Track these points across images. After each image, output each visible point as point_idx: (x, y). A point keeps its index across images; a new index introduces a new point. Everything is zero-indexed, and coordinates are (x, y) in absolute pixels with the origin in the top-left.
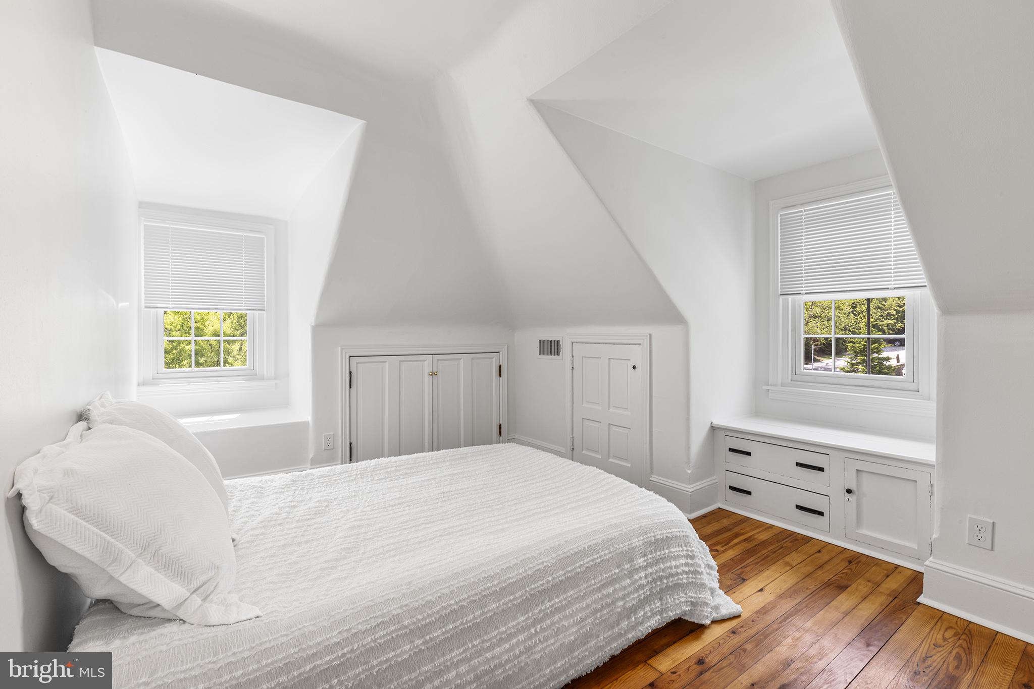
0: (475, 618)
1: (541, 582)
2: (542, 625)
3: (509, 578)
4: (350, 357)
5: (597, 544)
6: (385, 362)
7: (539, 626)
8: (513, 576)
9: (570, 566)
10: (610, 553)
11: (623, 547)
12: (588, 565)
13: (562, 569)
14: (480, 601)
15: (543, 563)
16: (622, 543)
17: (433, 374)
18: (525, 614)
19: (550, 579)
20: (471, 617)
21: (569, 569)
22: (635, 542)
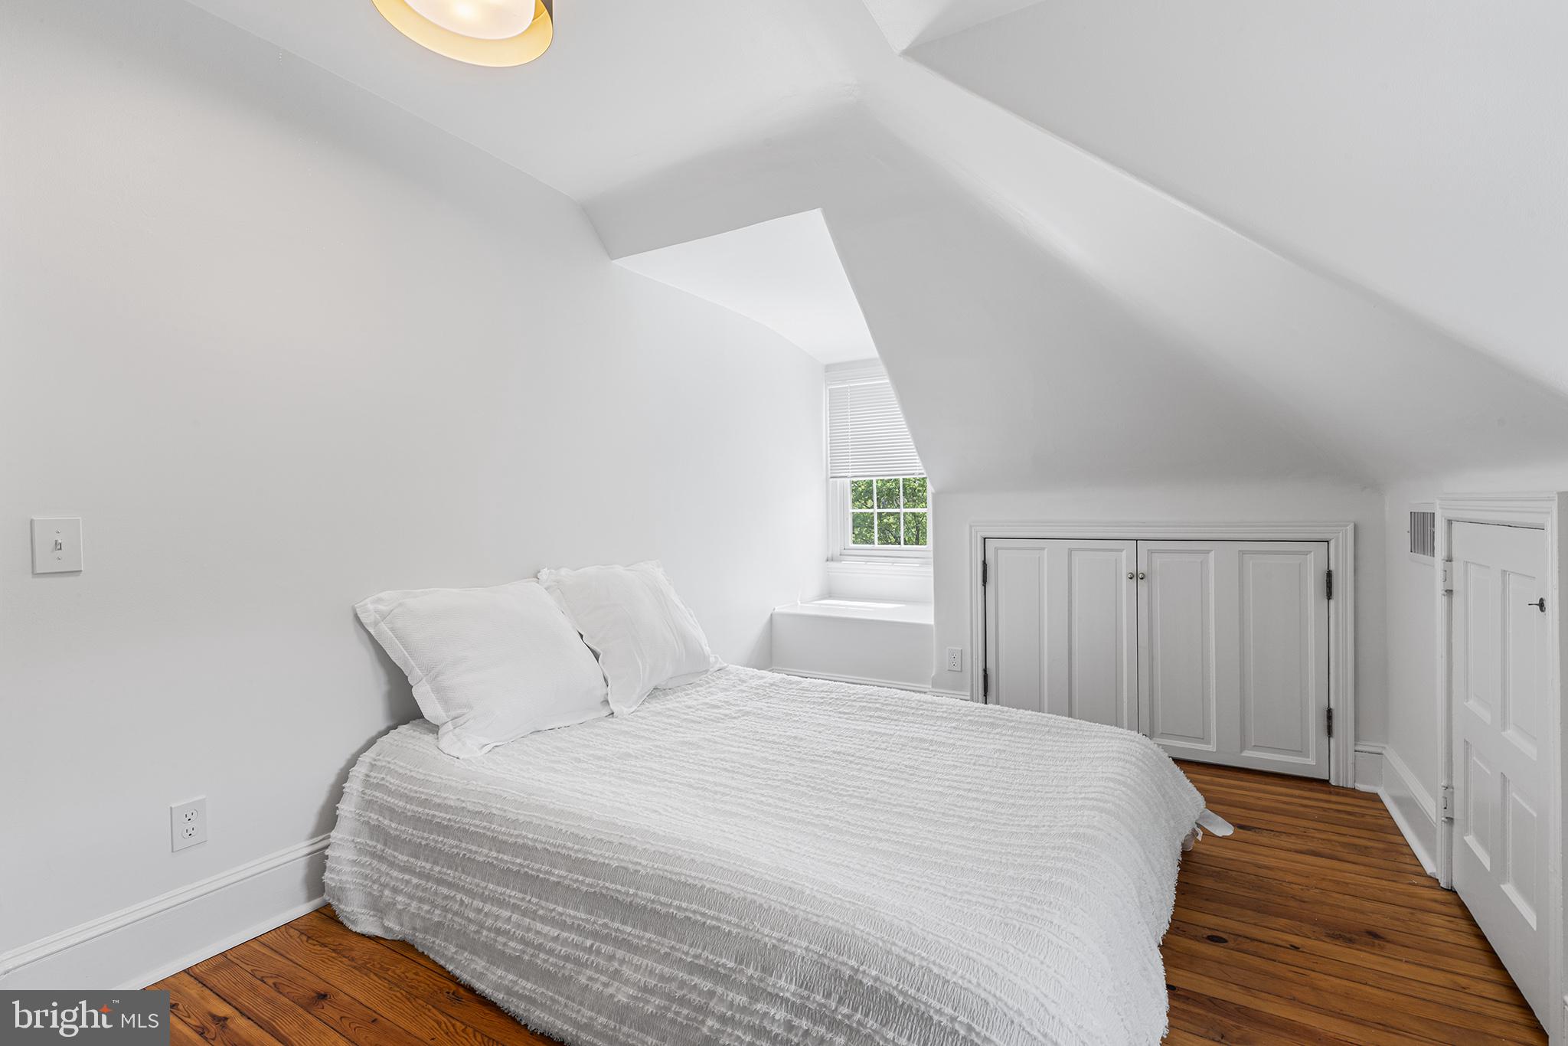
0: (539, 870)
1: (619, 887)
2: (602, 946)
3: (591, 853)
4: (985, 539)
5: (727, 896)
6: (1044, 549)
7: (597, 944)
8: (596, 853)
9: (667, 897)
10: (737, 926)
11: (769, 935)
12: (691, 915)
13: (656, 893)
14: (555, 857)
15: (637, 863)
16: (772, 929)
17: (1136, 577)
18: (589, 914)
19: (631, 891)
20: (537, 866)
21: (662, 899)
22: (799, 945)
